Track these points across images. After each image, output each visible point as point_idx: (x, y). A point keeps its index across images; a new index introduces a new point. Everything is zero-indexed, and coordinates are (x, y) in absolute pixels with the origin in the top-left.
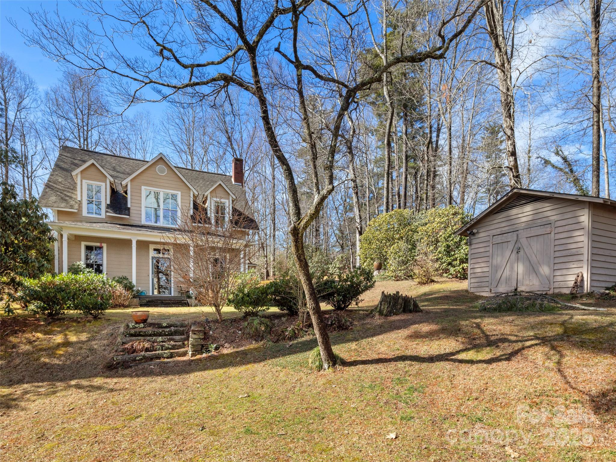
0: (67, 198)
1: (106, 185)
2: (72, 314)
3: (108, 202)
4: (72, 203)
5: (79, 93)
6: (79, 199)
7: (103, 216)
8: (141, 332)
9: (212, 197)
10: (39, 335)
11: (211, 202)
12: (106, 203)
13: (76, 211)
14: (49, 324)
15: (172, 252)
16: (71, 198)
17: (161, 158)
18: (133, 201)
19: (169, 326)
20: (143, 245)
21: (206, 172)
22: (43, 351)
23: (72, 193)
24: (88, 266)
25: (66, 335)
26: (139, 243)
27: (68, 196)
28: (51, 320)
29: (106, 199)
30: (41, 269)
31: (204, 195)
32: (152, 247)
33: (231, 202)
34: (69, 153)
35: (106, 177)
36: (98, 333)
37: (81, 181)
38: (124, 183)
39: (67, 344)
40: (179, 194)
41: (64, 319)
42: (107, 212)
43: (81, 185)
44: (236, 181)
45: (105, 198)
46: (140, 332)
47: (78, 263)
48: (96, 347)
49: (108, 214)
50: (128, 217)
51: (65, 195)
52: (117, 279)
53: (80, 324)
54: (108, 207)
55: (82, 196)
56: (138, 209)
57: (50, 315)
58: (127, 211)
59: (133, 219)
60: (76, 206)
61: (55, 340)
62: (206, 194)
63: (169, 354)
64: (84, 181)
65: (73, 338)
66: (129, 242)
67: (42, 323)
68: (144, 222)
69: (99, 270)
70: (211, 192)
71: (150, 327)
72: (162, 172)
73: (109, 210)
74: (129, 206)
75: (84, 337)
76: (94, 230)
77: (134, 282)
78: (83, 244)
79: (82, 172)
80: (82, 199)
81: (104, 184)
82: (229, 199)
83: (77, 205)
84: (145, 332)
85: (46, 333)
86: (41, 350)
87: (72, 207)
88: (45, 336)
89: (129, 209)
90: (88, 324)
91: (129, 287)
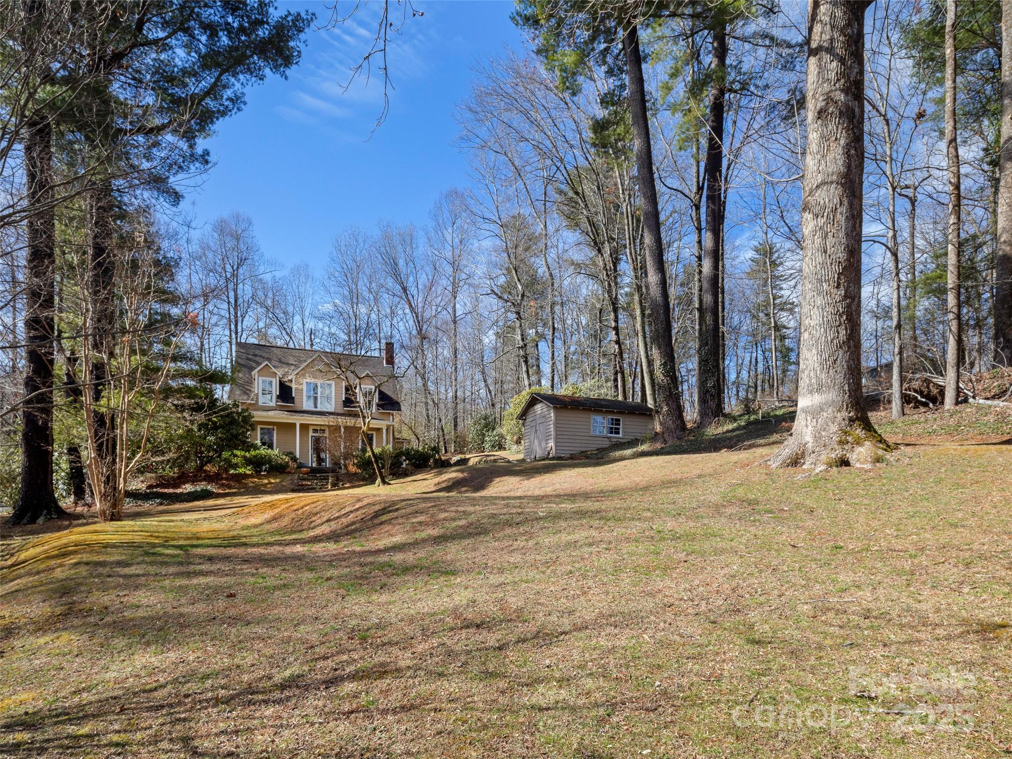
0: (248, 392)
1: (276, 380)
3: (278, 394)
6: (256, 392)
7: (275, 405)
9: (361, 384)
11: (360, 389)
12: (276, 394)
15: (327, 432)
16: (251, 391)
17: (319, 356)
18: (297, 392)
20: (304, 427)
24: (264, 444)
26: (301, 425)
27: (248, 390)
31: (355, 382)
32: (311, 429)
34: (244, 348)
35: (276, 374)
37: (258, 379)
38: (289, 378)
39: (270, 483)
40: (333, 383)
42: (277, 401)
43: (258, 381)
44: (387, 363)
45: (276, 390)
47: (256, 442)
49: (278, 403)
50: (293, 405)
51: (246, 389)
52: (286, 453)
54: (278, 397)
55: (258, 389)
56: (300, 398)
58: (292, 400)
59: (297, 406)
60: (255, 399)
64: (260, 378)
65: (273, 481)
66: (295, 424)
68: (305, 408)
69: (271, 446)
73: (279, 400)
74: (294, 396)
75: (278, 480)
76: (269, 417)
77: (298, 456)
78: (259, 427)
79: (259, 371)
80: (258, 393)
81: (274, 379)
82: (375, 385)
83: (255, 397)
87: (252, 399)
89: (293, 398)
91: (294, 459)
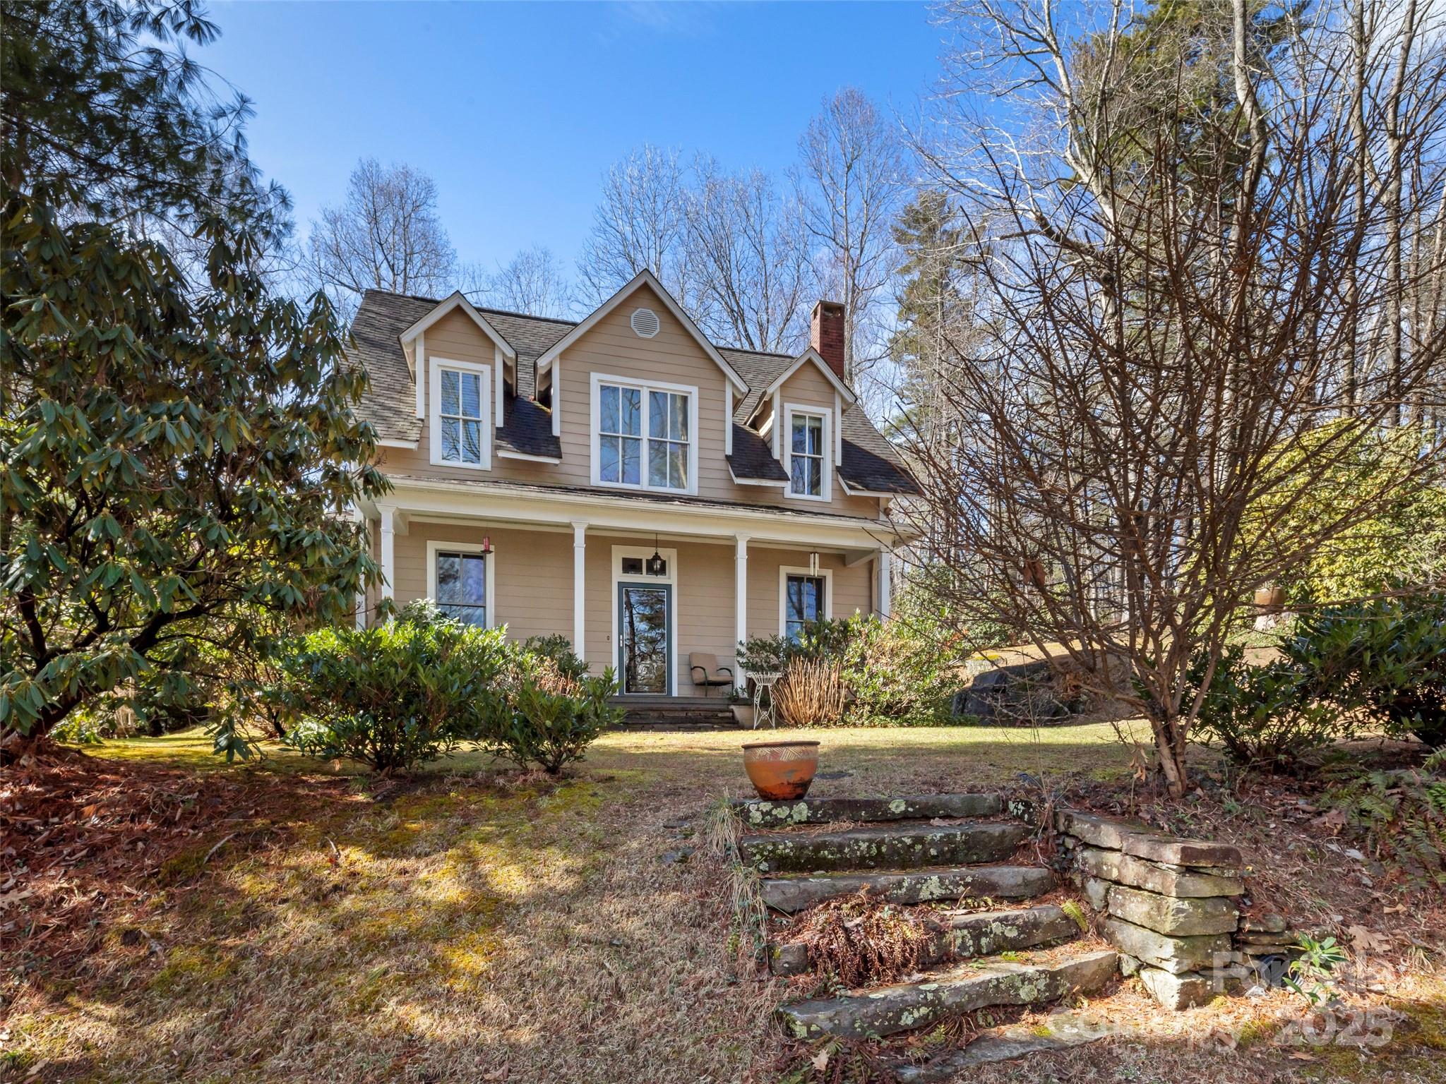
0: (387, 414)
1: (493, 370)
2: (466, 757)
3: (500, 423)
4: (402, 425)
5: (387, 223)
6: (420, 414)
7: (486, 463)
8: (824, 845)
9: (784, 398)
10: (355, 857)
11: (782, 416)
12: (493, 424)
13: (413, 446)
14: (388, 800)
15: (673, 568)
16: (398, 412)
17: (645, 287)
18: (569, 418)
19: (921, 815)
20: (600, 544)
21: (738, 351)
22: (384, 952)
23: (401, 401)
25: (470, 859)
26: (591, 535)
27: (390, 409)
28: (390, 784)
29: (493, 413)
30: (347, 577)
31: (764, 393)
32: (619, 554)
33: (838, 412)
34: (386, 305)
35: (493, 344)
36: (611, 847)
37: (427, 362)
38: (543, 363)
39: (487, 908)
40: (694, 393)
41: (438, 777)
42: (498, 448)
43: (427, 372)
45: (491, 411)
46: (819, 847)
47: (421, 602)
48: (633, 926)
49: (501, 454)
50: (556, 461)
51: (381, 405)
52: (537, 644)
53: (510, 802)
54: (500, 434)
55: (427, 405)
56: (580, 440)
57: (382, 761)
58: (553, 446)
59: (571, 469)
60: (414, 434)
61: (428, 884)
62: (770, 391)
63: (1042, 984)
64: (434, 361)
65: (509, 878)
66: (567, 533)
67: (361, 798)
68: (596, 480)
70: (782, 386)
71: (836, 817)
72: (647, 329)
73: (503, 444)
74: (556, 431)
75: (555, 869)
77: (581, 655)
78: (432, 547)
79: (428, 333)
80: (427, 416)
81: (486, 369)
82: (832, 405)
83: (416, 430)
84: (841, 847)
85: (385, 847)
86: (376, 945)
87: (402, 436)
88: (383, 864)
89: (557, 440)
90: (544, 802)
